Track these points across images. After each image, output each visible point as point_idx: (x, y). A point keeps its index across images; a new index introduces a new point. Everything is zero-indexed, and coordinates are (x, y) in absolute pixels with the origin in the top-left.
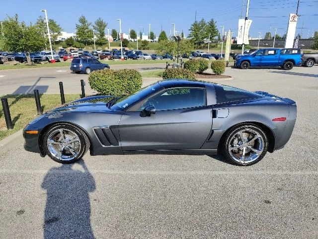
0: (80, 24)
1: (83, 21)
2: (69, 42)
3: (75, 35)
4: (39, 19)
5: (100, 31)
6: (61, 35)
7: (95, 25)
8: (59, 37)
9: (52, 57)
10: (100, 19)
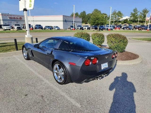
0: (133, 12)
1: (135, 10)
2: (125, 21)
3: (129, 17)
4: (114, 11)
5: (144, 15)
6: (123, 18)
7: (142, 12)
8: (121, 19)
9: (109, 28)
10: (145, 8)
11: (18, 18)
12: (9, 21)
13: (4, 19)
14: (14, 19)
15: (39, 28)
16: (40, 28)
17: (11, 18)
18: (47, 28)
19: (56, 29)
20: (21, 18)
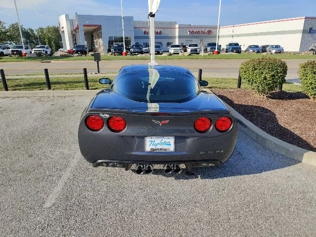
11: (204, 33)
12: (188, 39)
13: (181, 35)
14: (197, 35)
15: (232, 51)
16: (235, 51)
17: (192, 32)
18: (251, 51)
19: (274, 51)
20: (209, 32)
